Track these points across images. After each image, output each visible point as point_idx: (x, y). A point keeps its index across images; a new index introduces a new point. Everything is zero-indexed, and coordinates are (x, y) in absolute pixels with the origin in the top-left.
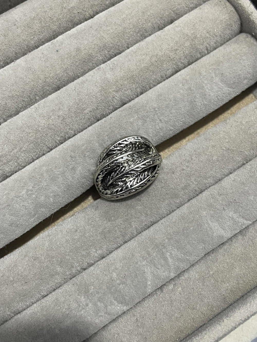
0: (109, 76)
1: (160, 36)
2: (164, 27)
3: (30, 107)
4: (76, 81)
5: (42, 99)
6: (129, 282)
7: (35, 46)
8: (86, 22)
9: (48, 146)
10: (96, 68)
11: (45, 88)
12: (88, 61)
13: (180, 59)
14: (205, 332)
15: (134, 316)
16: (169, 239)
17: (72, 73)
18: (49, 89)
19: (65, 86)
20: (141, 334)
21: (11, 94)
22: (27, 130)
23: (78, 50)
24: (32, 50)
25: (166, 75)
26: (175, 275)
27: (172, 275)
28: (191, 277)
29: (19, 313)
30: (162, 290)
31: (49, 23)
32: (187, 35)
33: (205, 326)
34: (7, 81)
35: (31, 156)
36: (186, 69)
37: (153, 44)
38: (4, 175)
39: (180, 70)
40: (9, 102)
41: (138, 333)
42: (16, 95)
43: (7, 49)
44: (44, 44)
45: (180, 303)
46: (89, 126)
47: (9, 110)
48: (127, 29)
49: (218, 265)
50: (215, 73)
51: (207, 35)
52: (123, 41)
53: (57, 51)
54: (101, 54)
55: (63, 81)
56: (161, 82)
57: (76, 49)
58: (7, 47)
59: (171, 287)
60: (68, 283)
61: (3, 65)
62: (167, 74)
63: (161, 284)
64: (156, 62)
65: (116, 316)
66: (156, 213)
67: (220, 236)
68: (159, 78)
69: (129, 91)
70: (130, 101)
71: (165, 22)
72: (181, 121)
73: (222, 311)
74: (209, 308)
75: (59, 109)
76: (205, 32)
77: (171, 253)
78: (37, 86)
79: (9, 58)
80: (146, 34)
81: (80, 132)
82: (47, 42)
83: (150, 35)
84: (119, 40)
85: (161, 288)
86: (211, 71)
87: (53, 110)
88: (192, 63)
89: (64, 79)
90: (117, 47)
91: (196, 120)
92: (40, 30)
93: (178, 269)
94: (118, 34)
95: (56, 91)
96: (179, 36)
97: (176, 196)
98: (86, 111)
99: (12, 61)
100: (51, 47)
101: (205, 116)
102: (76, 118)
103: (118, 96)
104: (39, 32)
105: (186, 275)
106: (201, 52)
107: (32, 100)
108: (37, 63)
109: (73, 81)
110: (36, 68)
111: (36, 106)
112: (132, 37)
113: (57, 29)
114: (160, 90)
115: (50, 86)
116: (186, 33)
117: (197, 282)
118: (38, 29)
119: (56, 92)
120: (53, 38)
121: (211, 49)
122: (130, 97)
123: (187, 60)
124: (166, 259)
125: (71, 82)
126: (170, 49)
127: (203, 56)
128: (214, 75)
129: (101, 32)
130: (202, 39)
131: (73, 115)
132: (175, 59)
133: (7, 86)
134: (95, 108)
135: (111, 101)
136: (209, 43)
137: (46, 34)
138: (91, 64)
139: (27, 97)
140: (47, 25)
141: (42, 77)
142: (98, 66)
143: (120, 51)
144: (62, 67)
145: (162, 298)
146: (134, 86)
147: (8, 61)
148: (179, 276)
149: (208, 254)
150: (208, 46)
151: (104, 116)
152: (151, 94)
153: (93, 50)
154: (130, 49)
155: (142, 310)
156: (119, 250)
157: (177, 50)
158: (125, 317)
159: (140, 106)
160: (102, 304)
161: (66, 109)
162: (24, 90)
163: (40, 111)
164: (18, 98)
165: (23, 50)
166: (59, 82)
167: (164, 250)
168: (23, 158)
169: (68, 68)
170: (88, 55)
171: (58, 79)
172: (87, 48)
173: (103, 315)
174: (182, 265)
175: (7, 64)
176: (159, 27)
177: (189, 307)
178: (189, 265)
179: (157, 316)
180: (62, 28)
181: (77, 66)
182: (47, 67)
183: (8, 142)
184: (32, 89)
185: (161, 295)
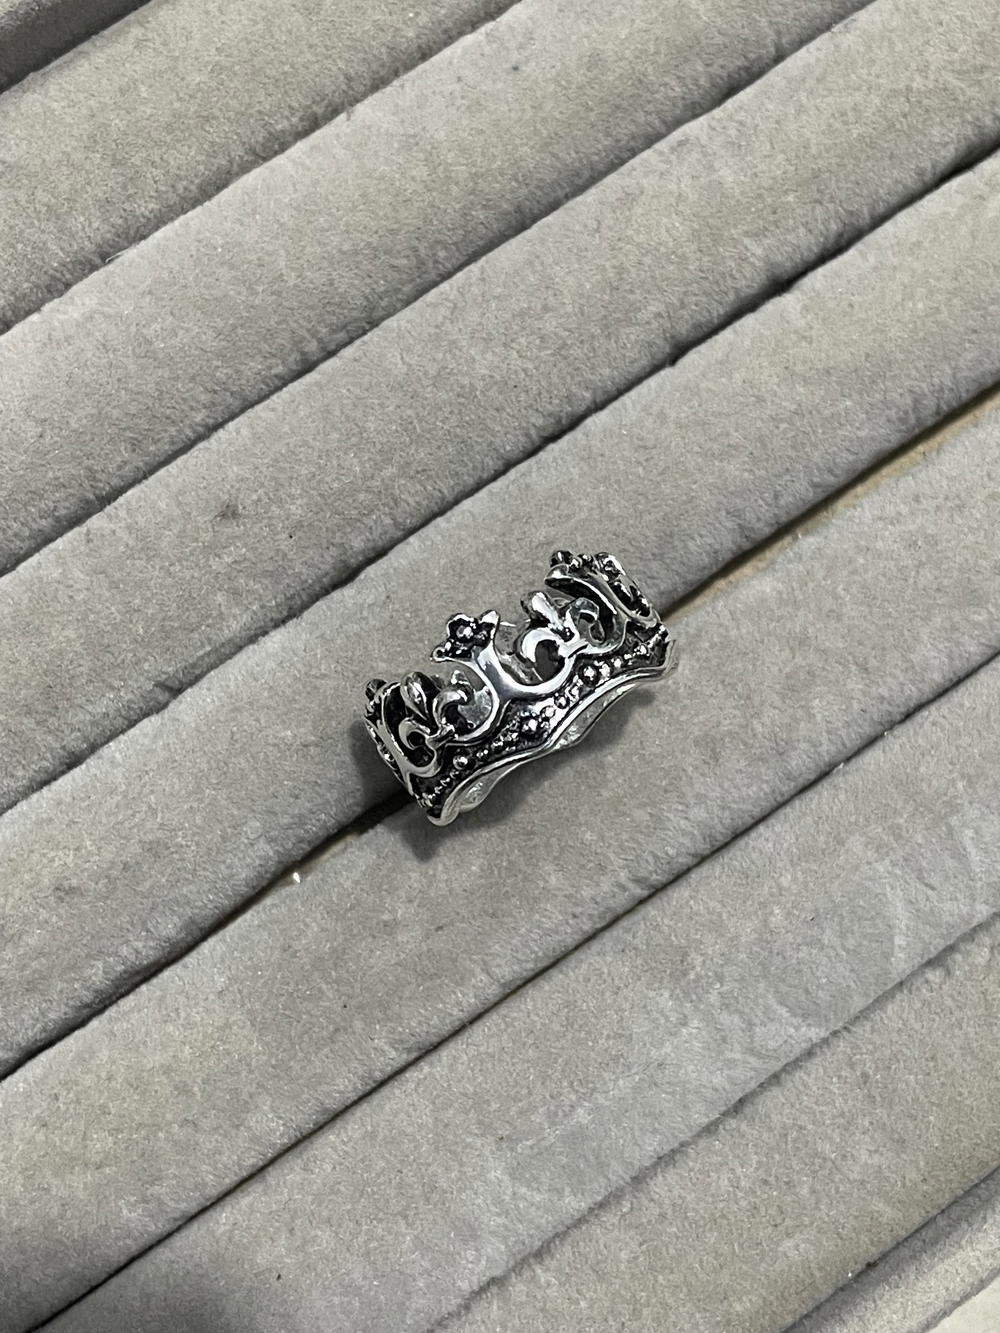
0: (728, 174)
6: (828, 937)
7: (421, 48)
9: (501, 450)
11: (473, 216)
12: (630, 105)
15: (852, 1063)
17: (574, 155)
18: (486, 218)
20: (884, 1127)
21: (347, 246)
23: (595, 61)
24: (409, 67)
35: (440, 491)
40: (341, 276)
41: (871, 1124)
42: (368, 245)
43: (317, 61)
47: (339, 305)
52: (764, 22)
53: (515, 69)
54: (679, 78)
57: (585, 61)
58: (316, 55)
59: (981, 955)
63: (942, 944)
65: (784, 1061)
75: (546, 309)
77: (977, 831)
78: (443, 207)
79: (323, 100)
84: (748, 17)
85: (941, 960)
87: (522, 314)
89: (541, 180)
90: (740, 46)
98: (644, 315)
99: (334, 112)
100: (487, 50)
103: (760, 251)
107: (424, 264)
108: (440, 117)
110: (436, 136)
115: (488, 208)
120: (482, 14)
124: (960, 855)
131: (596, 331)
132: (973, 102)
134: (675, 301)
135: (736, 275)
137: (461, 1)
139: (409, 252)
141: (462, 173)
143: (746, 57)
144: (536, 130)
145: (952, 997)
147: (320, 111)
158: (817, 1070)
160: (736, 1018)
161: (569, 309)
162: (395, 226)
163: (473, 317)
164: (376, 256)
165: (374, 67)
166: (524, 191)
167: (954, 821)
168: (411, 500)
169: (556, 134)
170: (630, 83)
171: (521, 179)
172: (628, 53)
173: (738, 1056)
175: (314, 123)
179: (940, 1061)
181: (592, 126)
182: (481, 133)
183: (360, 439)
184: (427, 221)
185: (945, 988)
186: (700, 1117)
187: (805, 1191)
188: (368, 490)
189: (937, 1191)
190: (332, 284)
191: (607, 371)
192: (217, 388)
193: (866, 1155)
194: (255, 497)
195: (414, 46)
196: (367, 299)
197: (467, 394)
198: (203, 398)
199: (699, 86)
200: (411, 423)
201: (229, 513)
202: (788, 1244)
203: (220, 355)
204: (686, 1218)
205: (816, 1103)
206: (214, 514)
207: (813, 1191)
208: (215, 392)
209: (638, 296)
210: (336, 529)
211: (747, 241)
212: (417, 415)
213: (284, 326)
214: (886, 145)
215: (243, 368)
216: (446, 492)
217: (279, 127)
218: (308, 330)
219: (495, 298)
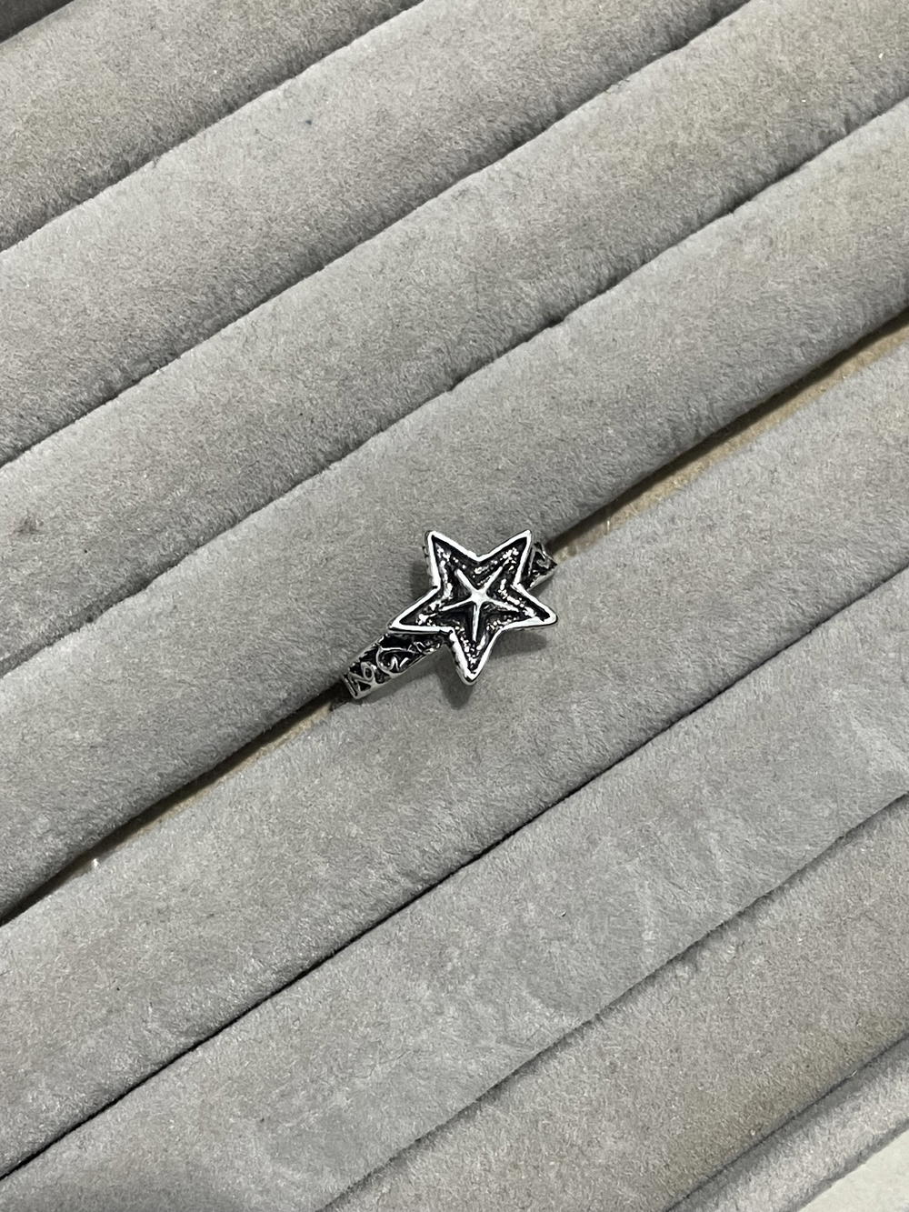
1: (682, 74)
6: (580, 932)
7: (225, 102)
8: (404, 13)
9: (289, 472)
12: (417, 157)
13: (754, 158)
14: (853, 1103)
15: (602, 1053)
17: (364, 203)
18: (280, 259)
20: (629, 1115)
21: (147, 284)
23: (384, 116)
25: (699, 216)
26: (737, 910)
27: (729, 911)
28: (796, 918)
30: (696, 966)
31: (275, 18)
32: (780, 72)
33: (846, 1086)
34: (135, 235)
37: (658, 103)
40: (142, 311)
41: (617, 1112)
42: (168, 283)
43: (127, 113)
45: (760, 1008)
47: (140, 337)
48: (555, 40)
49: (890, 878)
51: (851, 73)
52: (543, 82)
53: (309, 122)
54: (462, 132)
55: (330, 231)
57: (374, 115)
58: (126, 108)
59: (727, 952)
61: (112, 175)
62: (706, 210)
63: (689, 941)
64: (670, 169)
65: (538, 1050)
67: (891, 774)
68: (678, 226)
69: (573, 274)
71: (690, 10)
74: (860, 1024)
75: (331, 343)
76: (843, 59)
77: (722, 834)
78: (239, 249)
79: (133, 148)
82: (269, 89)
84: (528, 77)
87: (308, 347)
88: (793, 169)
89: (333, 225)
90: (520, 104)
92: (241, 46)
93: (749, 888)
94: (524, 57)
96: (750, 74)
98: (423, 350)
99: (145, 159)
100: (284, 105)
102: (389, 375)
103: (534, 293)
104: (240, 51)
105: (775, 908)
106: (825, 130)
107: (221, 300)
108: (237, 166)
110: (233, 183)
112: (575, 66)
113: (303, 38)
115: (285, 251)
116: (778, 65)
117: (819, 934)
118: (237, 42)
120: (285, 72)
121: (859, 117)
122: (575, 296)
123: (777, 162)
124: (705, 856)
126: (719, 125)
127: (830, 144)
129: (462, 51)
130: (831, 85)
131: (378, 364)
132: (735, 158)
133: (136, 251)
134: (454, 338)
135: (510, 313)
136: (855, 99)
137: (264, 59)
139: (206, 290)
140: (268, 24)
141: (257, 217)
143: (528, 116)
144: (327, 180)
145: (698, 992)
146: (590, 256)
147: (131, 159)
148: (750, 913)
149: (851, 835)
150: (851, 109)
151: (480, 363)
153: (438, 118)
155: (628, 1032)
157: (742, 127)
161: (353, 343)
162: (193, 266)
163: (262, 349)
164: (175, 293)
165: (182, 119)
166: (315, 235)
168: (202, 520)
169: (346, 183)
170: (417, 136)
171: (313, 223)
172: (413, 110)
173: (493, 1044)
174: (761, 876)
175: (126, 170)
176: (667, 26)
177: (791, 1022)
178: (785, 875)
179: (684, 1054)
180: (320, 37)
181: (380, 176)
182: (275, 181)
183: (153, 462)
184: (224, 261)
185: (693, 983)
186: (456, 1102)
187: (552, 1175)
188: (160, 509)
189: (681, 1177)
190: (133, 318)
191: (388, 401)
192: (23, 413)
193: (611, 1143)
194: (52, 515)
195: (220, 101)
196: (168, 332)
197: (254, 422)
198: (8, 421)
199: (483, 141)
200: (202, 447)
201: (27, 528)
203: (26, 382)
205: (567, 1091)
206: (13, 529)
207: (560, 1176)
208: (22, 416)
209: (418, 332)
210: (129, 545)
211: (521, 283)
212: (207, 439)
213: (88, 357)
215: (48, 394)
216: (235, 510)
217: (91, 174)
218: (111, 360)
219: (284, 332)
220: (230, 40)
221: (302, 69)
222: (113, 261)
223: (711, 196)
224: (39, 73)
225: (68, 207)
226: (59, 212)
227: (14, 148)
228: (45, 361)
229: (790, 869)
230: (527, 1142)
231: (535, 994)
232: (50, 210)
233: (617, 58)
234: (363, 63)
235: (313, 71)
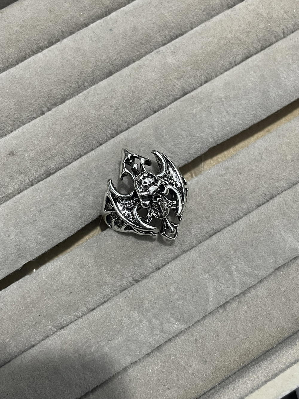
0: (170, 60)
1: (230, 16)
2: (234, 6)
3: (77, 95)
4: (131, 66)
5: (92, 86)
6: (188, 297)
7: (85, 23)
9: (98, 140)
10: (155, 51)
11: (96, 73)
12: (145, 43)
13: (253, 43)
14: (275, 356)
15: (193, 335)
16: (235, 250)
17: (127, 56)
18: (100, 74)
19: (118, 71)
20: (201, 356)
21: (56, 79)
22: (75, 121)
23: (134, 29)
24: (81, 29)
25: (235, 62)
26: (241, 291)
27: (238, 291)
28: (258, 294)
29: (63, 328)
30: (225, 308)
32: (262, 15)
33: (273, 350)
34: (53, 64)
35: (79, 151)
36: (258, 55)
37: (222, 24)
38: (48, 171)
39: (251, 56)
40: (54, 88)
41: (197, 355)
42: (63, 80)
43: (53, 26)
44: (95, 22)
45: (245, 323)
46: (144, 119)
47: (54, 97)
48: (191, 6)
49: (290, 282)
50: (292, 59)
51: (285, 16)
52: (187, 20)
53: (111, 30)
54: (160, 35)
55: (116, 66)
56: (229, 69)
57: (132, 29)
58: (53, 24)
59: (235, 304)
60: (118, 296)
61: (47, 45)
62: (237, 59)
63: (224, 301)
64: (225, 45)
65: (173, 335)
66: (219, 219)
67: (293, 249)
68: (228, 64)
69: (193, 78)
70: (192, 90)
72: (251, 114)
73: (293, 334)
74: (278, 330)
75: (112, 97)
76: (282, 12)
77: (237, 267)
78: (86, 70)
79: (54, 37)
80: (213, 13)
81: (133, 125)
82: (99, 20)
83: (217, 14)
84: (182, 18)
85: (224, 306)
86: (287, 57)
87: (105, 99)
88: (266, 48)
89: (117, 63)
90: (179, 27)
91: (269, 114)
92: (91, 6)
93: (245, 284)
94: (181, 12)
95: (108, 76)
96: (252, 15)
97: (243, 200)
99: (58, 41)
100: (103, 25)
101: (279, 109)
102: (131, 109)
103: (179, 84)
104: (90, 7)
105: (253, 292)
106: (277, 35)
107: (80, 86)
108: (87, 43)
109: (128, 66)
110: (85, 49)
111: (85, 94)
112: (197, 15)
113: (110, 4)
114: (227, 78)
115: (101, 71)
116: (261, 13)
117: (266, 300)
118: (89, 4)
119: (108, 79)
120: (104, 15)
121: (288, 32)
122: (193, 86)
123: (260, 45)
124: (230, 273)
125: (125, 67)
126: (241, 31)
127: (278, 40)
128: (291, 61)
129: (161, 9)
130: (278, 20)
131: (127, 105)
132: (246, 42)
133: (53, 69)
134: (152, 97)
135: (172, 91)
136: (286, 25)
137: (99, 10)
138: (148, 46)
139: (75, 83)
141: (93, 60)
142: (156, 49)
143: (182, 31)
144: (116, 49)
145: (225, 317)
146: (198, 73)
147: (54, 41)
148: (244, 293)
149: (278, 269)
150: (285, 28)
151: (162, 107)
152: (218, 82)
153: (152, 30)
154: (195, 29)
155: (201, 329)
156: (177, 261)
157: (249, 32)
158: (182, 337)
159: (204, 96)
160: (158, 321)
161: (119, 98)
162: (71, 75)
163: (90, 99)
164: (65, 83)
165: (71, 28)
166: (111, 66)
167: (229, 263)
168: (69, 153)
169: (122, 50)
170: (145, 36)
171: (110, 62)
172: (145, 27)
173: (158, 333)
174: (249, 281)
175: (52, 44)
176: (228, 4)
177: (255, 328)
178: (257, 281)
179: (220, 337)
180: (116, 4)
181: (133, 48)
182: (99, 48)
183: (53, 134)
184: (81, 73)
185: (224, 314)
186: (145, 351)
187: (174, 375)
188: (55, 149)
189: (217, 378)
190: (51, 91)
191: (131, 118)
192: (14, 120)
193: (195, 365)
194: (20, 150)
195: (83, 23)
196: (62, 96)
198: (10, 122)
199: (167, 38)
200: (69, 129)
201: (12, 154)
202: (168, 392)
203: (16, 110)
204: (137, 381)
205: (180, 348)
206: (7, 154)
207: (177, 375)
208: (14, 121)
209: (141, 95)
210: (44, 161)
211: (175, 80)
213: (36, 102)
214: (219, 54)
215: (23, 114)
217: (41, 45)
218: (44, 104)
219: (98, 94)
220: (87, 3)
221: (110, 14)
222: (46, 72)
223: (238, 55)
224: (25, 12)
225: (33, 55)
226: (30, 56)
227: (16, 35)
228: (23, 103)
229: (258, 279)
230: (167, 363)
231: (172, 317)
232: (27, 56)
233: (211, 13)
234: (129, 12)
235: (113, 14)
